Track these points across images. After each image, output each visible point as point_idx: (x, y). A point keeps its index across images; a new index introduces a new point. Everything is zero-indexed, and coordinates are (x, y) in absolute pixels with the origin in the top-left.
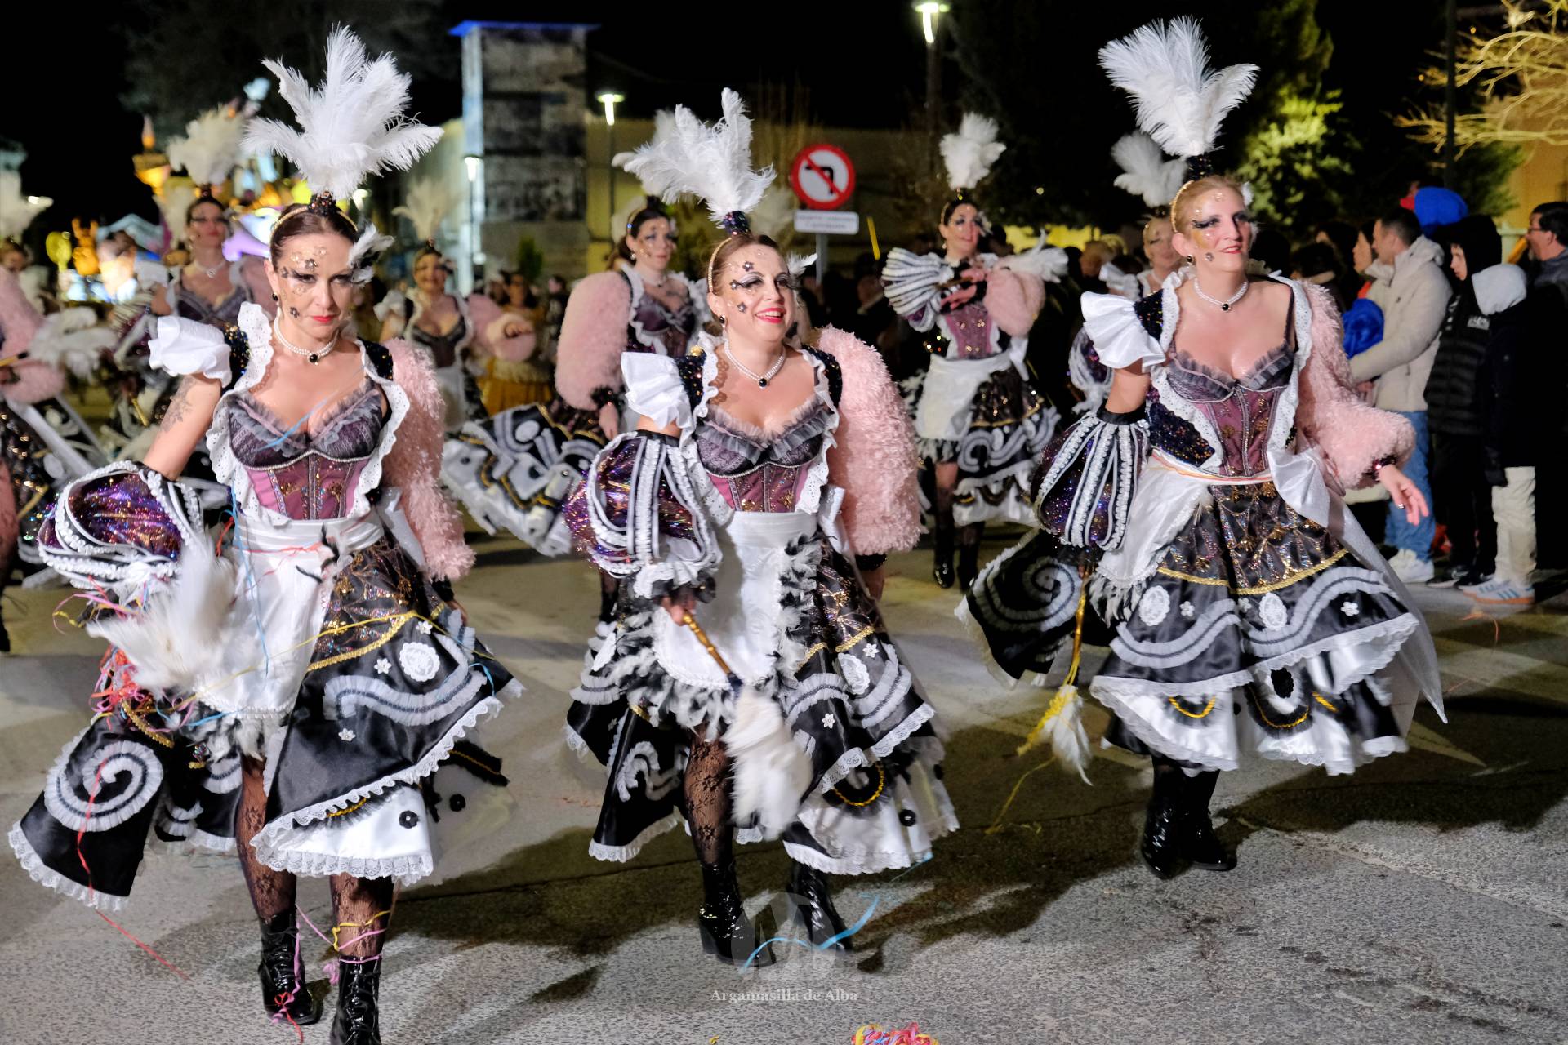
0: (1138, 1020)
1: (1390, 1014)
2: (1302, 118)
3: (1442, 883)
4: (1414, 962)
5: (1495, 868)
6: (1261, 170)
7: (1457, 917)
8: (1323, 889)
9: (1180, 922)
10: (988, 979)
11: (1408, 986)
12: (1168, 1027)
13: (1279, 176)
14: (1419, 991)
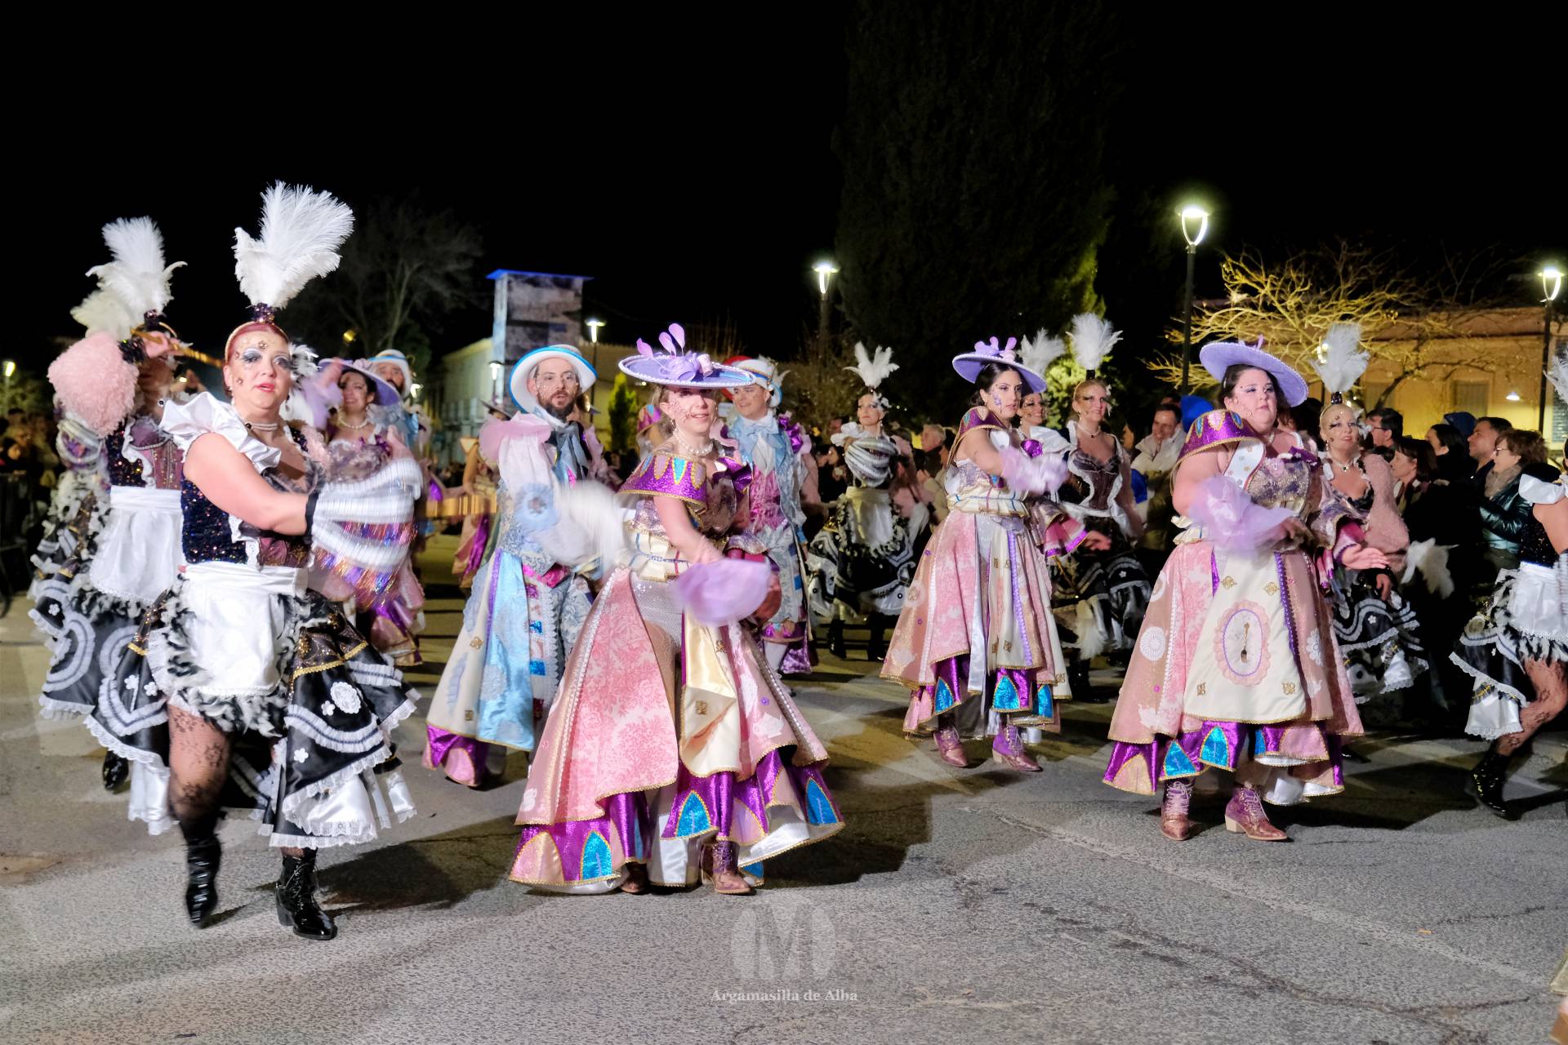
0: (913, 946)
1: (1100, 950)
3: (1147, 866)
4: (1121, 917)
7: (1156, 888)
8: (1059, 867)
9: (950, 885)
11: (1114, 932)
12: (936, 952)
14: (1122, 936)
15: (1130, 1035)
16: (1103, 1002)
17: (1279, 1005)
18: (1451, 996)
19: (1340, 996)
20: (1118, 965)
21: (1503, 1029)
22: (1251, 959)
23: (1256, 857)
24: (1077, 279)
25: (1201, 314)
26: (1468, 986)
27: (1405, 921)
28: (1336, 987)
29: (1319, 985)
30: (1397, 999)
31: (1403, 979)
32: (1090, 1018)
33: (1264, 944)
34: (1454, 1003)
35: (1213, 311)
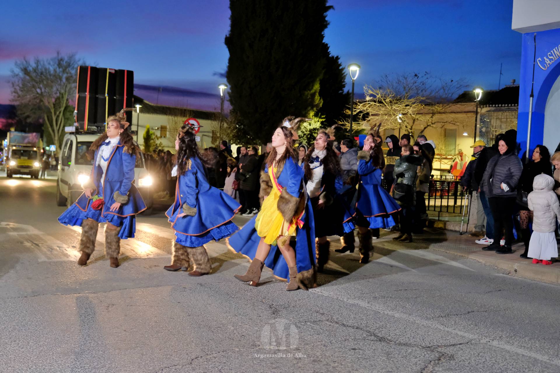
1: (321, 328)
2: (315, 122)
5: (351, 296)
6: (304, 134)
7: (340, 307)
9: (269, 306)
10: (217, 317)
11: (326, 322)
13: (309, 136)
15: (332, 357)
16: (322, 346)
17: (383, 346)
18: (442, 342)
19: (404, 343)
20: (327, 333)
21: (459, 353)
22: (373, 331)
23: (375, 295)
24: (313, 91)
25: (356, 104)
26: (448, 338)
27: (427, 317)
28: (402, 340)
29: (396, 339)
30: (424, 344)
31: (426, 337)
32: (318, 352)
33: (378, 325)
34: (443, 344)
35: (361, 103)
